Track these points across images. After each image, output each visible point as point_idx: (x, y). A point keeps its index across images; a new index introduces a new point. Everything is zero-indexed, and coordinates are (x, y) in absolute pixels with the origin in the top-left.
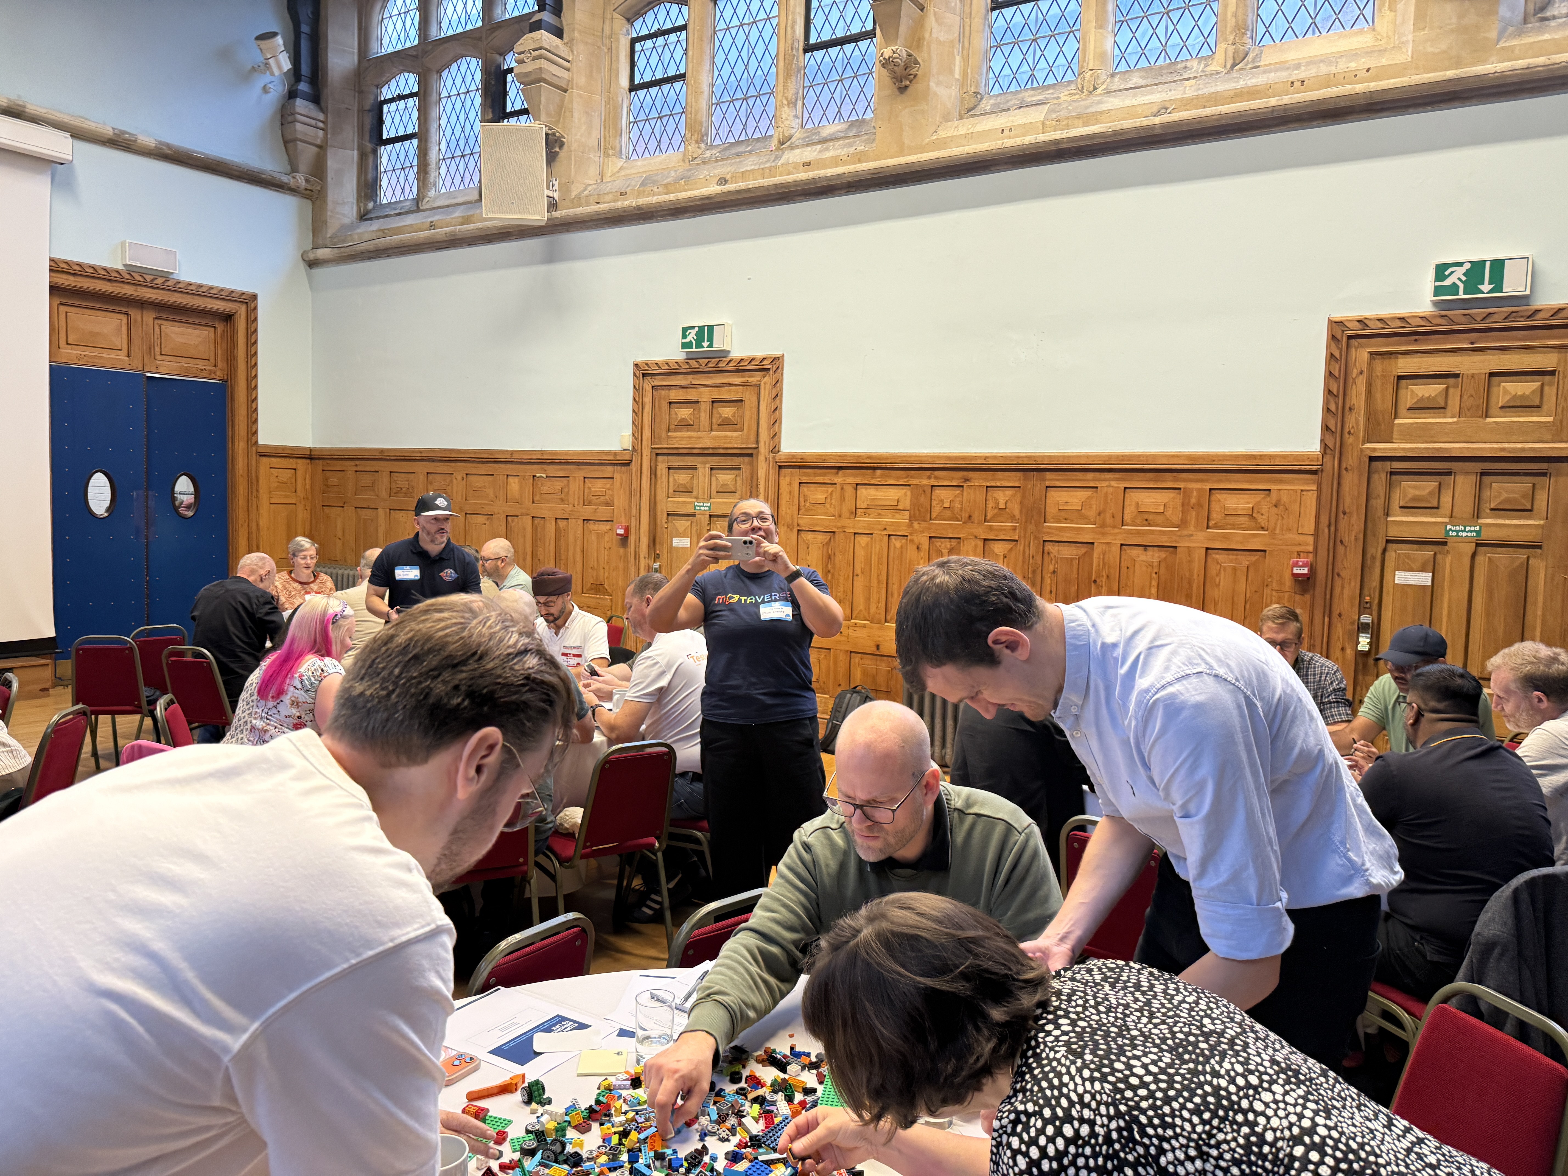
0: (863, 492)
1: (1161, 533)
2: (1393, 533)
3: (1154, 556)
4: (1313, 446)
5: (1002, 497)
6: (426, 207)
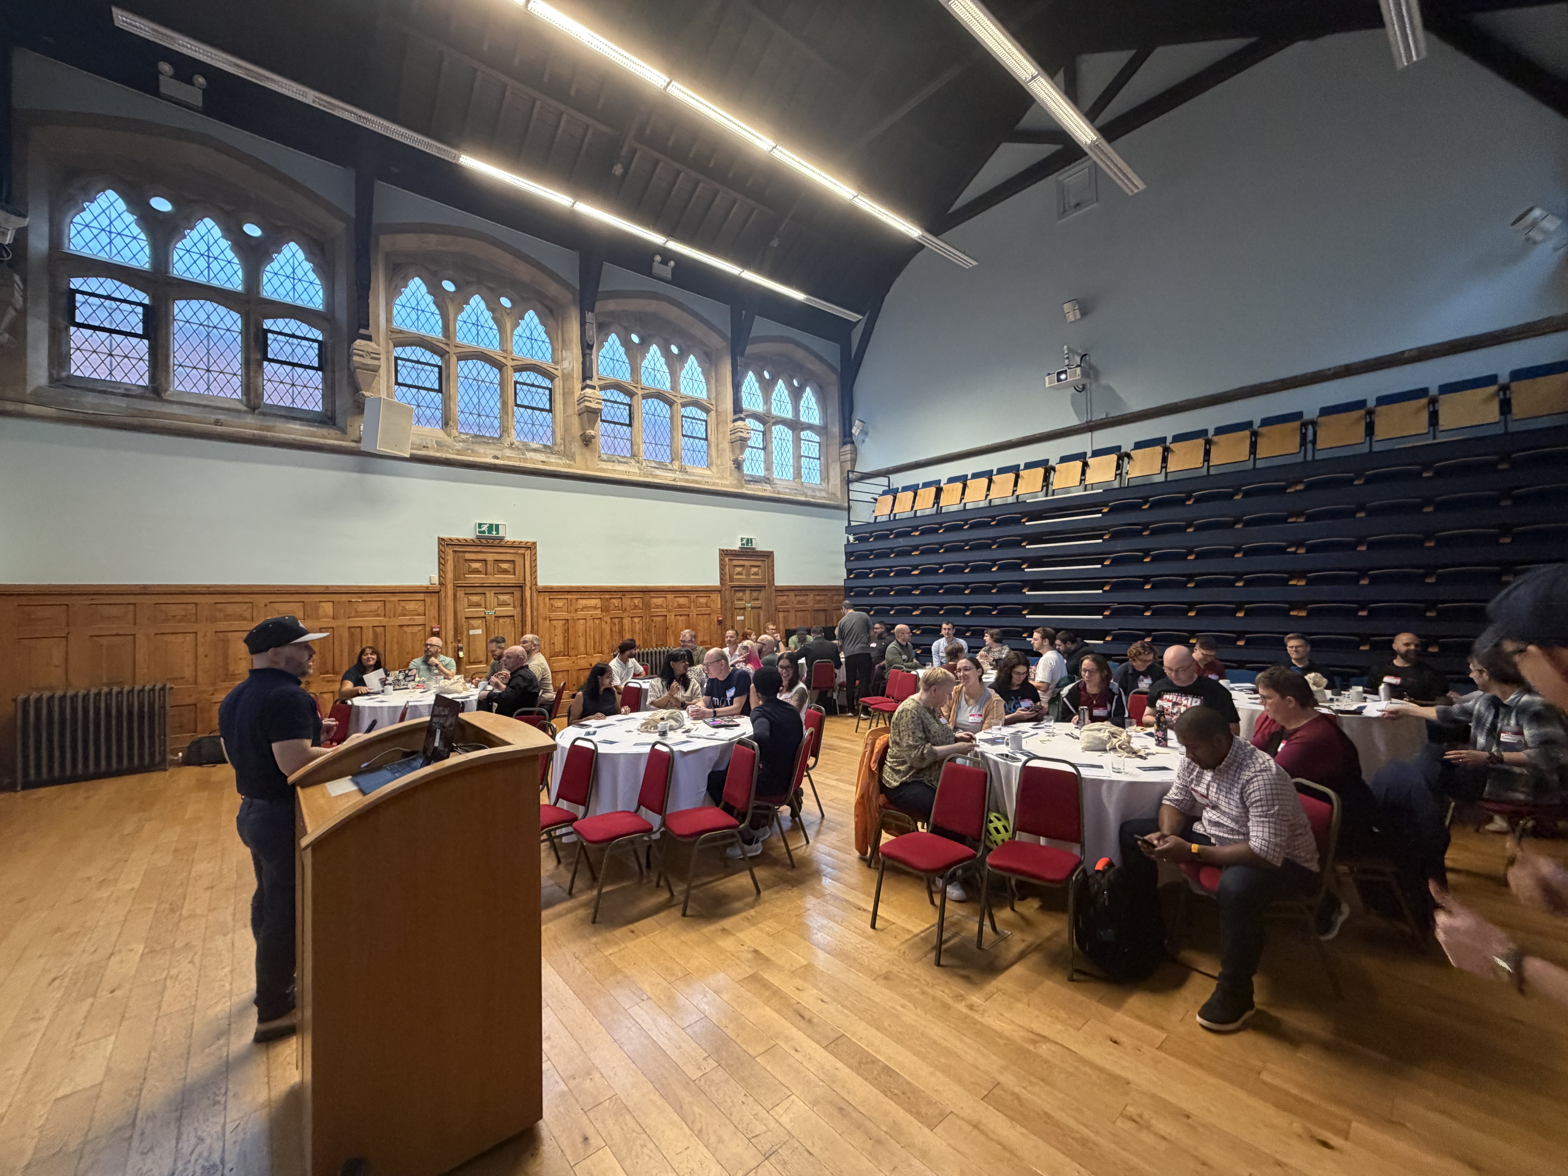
0: (580, 601)
1: (685, 611)
2: (737, 606)
3: (684, 618)
4: (717, 583)
5: (636, 601)
6: (171, 399)
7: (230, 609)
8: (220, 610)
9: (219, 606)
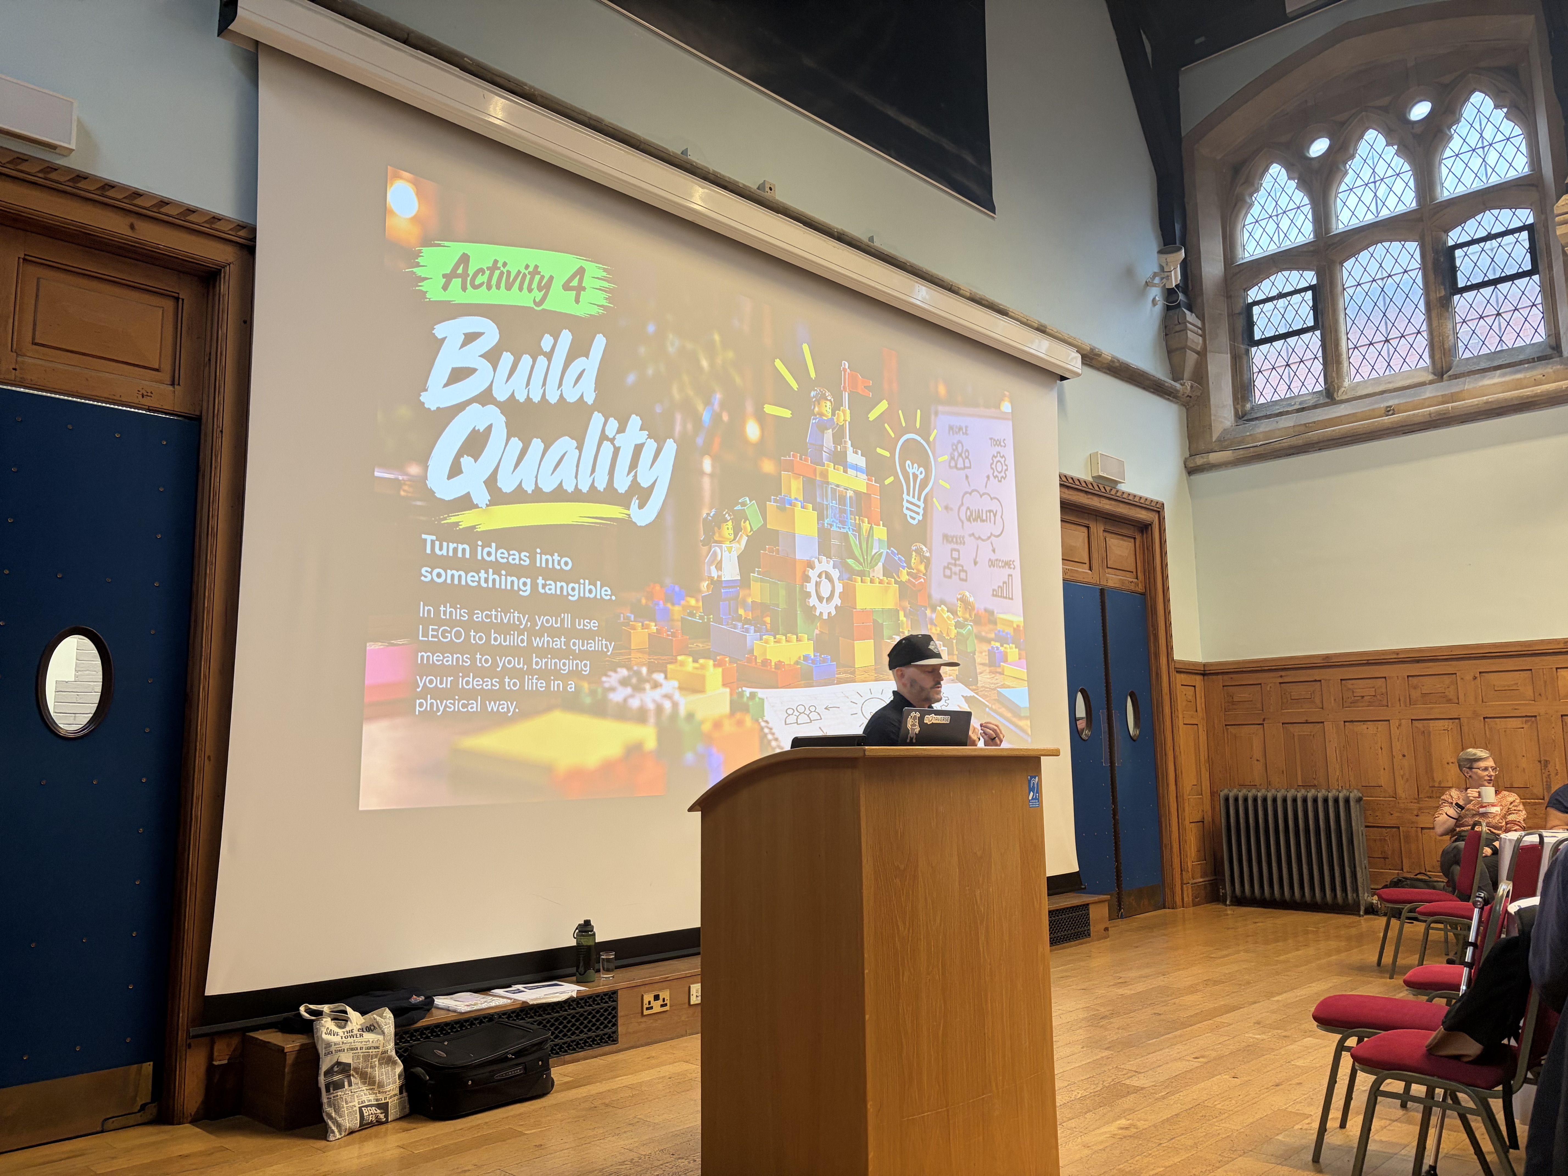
6: (1345, 397)
7: (1428, 685)
8: (1415, 688)
9: (1414, 681)
